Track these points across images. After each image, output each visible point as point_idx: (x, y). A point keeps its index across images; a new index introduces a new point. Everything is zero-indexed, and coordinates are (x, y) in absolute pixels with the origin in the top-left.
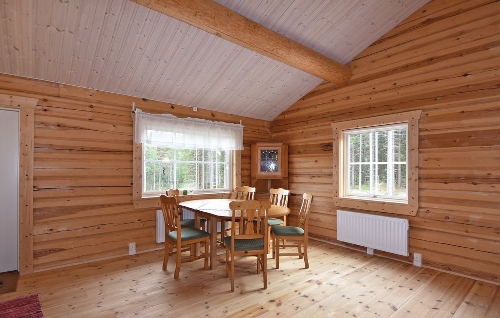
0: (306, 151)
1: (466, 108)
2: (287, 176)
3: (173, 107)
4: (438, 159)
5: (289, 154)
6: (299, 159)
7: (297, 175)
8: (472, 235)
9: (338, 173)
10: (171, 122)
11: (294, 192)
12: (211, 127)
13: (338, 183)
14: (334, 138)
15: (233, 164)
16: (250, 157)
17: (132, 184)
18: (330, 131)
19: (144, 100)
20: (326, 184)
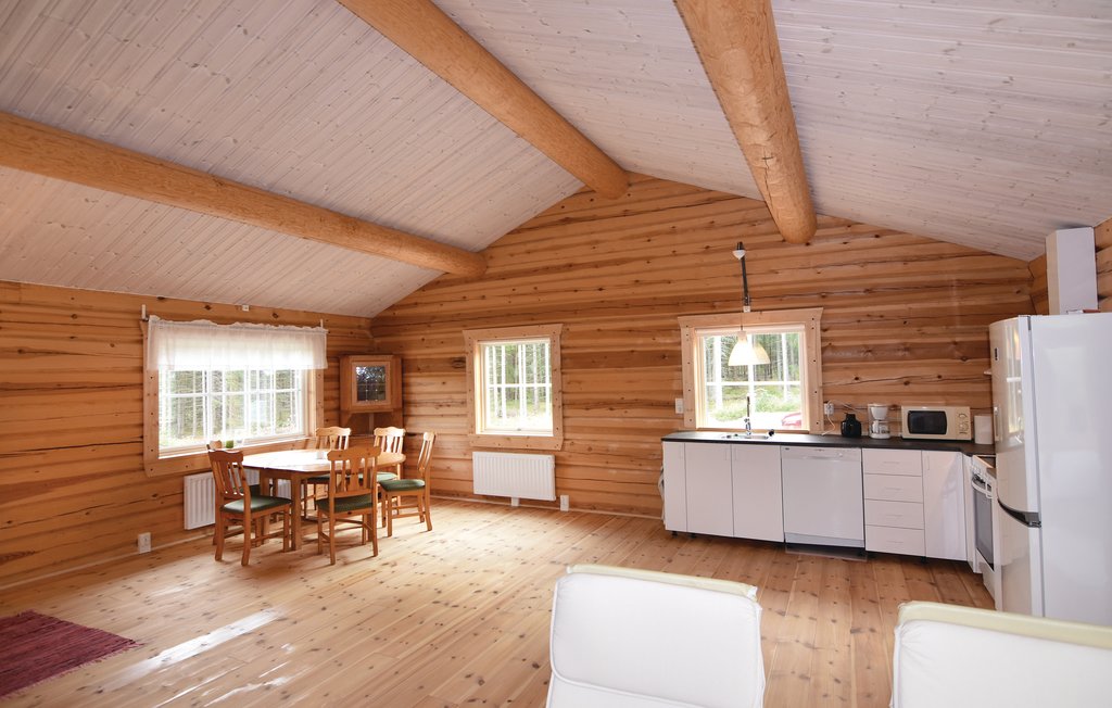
0: (430, 367)
1: (603, 326)
2: (401, 406)
3: (208, 308)
4: (580, 382)
5: (403, 372)
6: (419, 380)
7: (417, 404)
8: (612, 466)
9: (473, 400)
10: (207, 332)
11: (413, 430)
12: (274, 335)
13: (473, 414)
14: (467, 350)
15: (309, 392)
16: (338, 378)
17: (142, 437)
18: (461, 341)
19: (161, 299)
20: (458, 415)
